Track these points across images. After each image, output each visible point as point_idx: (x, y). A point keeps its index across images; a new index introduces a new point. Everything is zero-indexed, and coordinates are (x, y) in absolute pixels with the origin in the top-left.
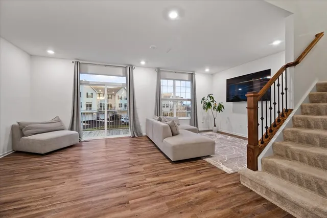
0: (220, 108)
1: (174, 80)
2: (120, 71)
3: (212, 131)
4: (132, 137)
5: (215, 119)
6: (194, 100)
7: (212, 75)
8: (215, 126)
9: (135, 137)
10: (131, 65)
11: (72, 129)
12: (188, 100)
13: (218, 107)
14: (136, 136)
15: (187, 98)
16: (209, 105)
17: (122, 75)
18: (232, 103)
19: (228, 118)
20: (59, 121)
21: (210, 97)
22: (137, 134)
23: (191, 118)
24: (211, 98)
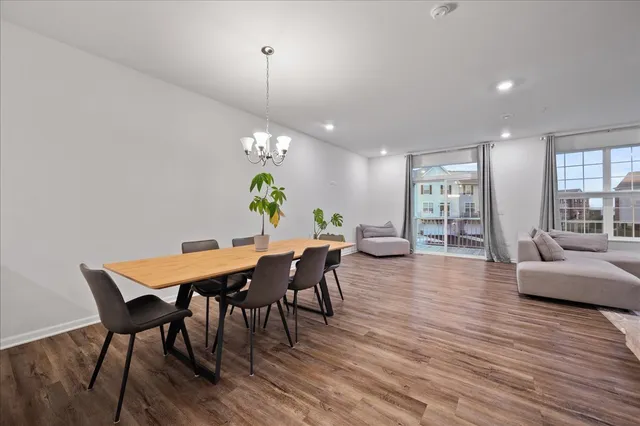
1: (606, 149)
2: (469, 154)
4: (489, 261)
9: (493, 261)
10: (487, 142)
11: (404, 237)
14: (495, 259)
17: (470, 159)
20: (391, 226)
22: (499, 258)
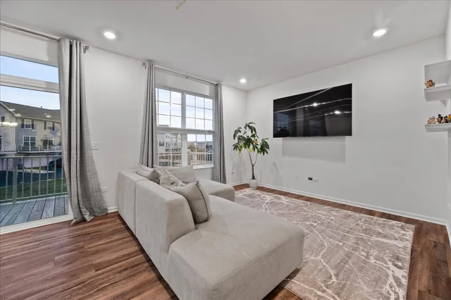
0: (264, 148)
1: (183, 92)
3: (247, 186)
4: (76, 224)
5: (253, 166)
6: (218, 132)
7: (246, 92)
8: (253, 178)
9: (84, 220)
10: (77, 39)
12: (209, 132)
13: (262, 146)
14: (88, 217)
15: (207, 129)
16: (248, 142)
18: (281, 138)
19: (275, 164)
21: (250, 128)
22: (92, 213)
23: (215, 165)
24: (253, 129)
